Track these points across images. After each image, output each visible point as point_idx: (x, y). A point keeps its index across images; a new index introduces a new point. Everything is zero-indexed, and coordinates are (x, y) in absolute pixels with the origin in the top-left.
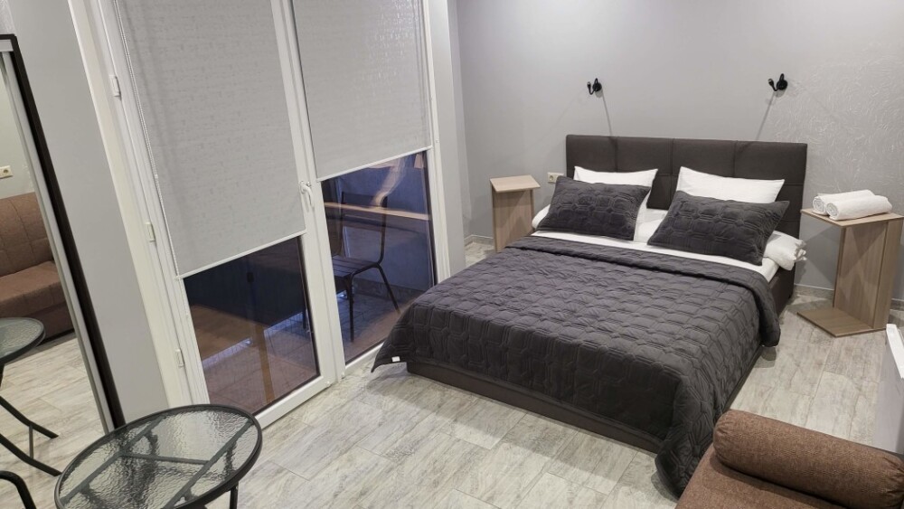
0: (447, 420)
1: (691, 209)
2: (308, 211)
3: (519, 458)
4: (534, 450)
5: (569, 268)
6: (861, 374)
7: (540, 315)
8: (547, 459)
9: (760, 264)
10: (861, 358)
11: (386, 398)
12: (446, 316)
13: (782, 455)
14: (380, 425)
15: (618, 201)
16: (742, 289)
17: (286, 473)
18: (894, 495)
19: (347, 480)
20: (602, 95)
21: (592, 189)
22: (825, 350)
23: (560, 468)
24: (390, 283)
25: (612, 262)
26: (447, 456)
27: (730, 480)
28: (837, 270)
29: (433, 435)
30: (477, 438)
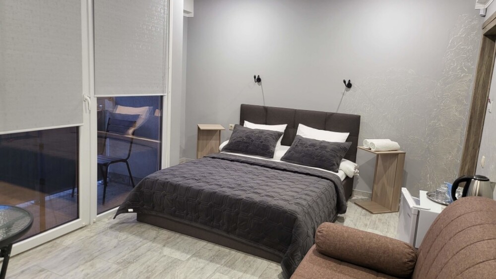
0: (159, 246)
1: (303, 143)
2: (86, 112)
3: (202, 265)
4: (211, 261)
5: (239, 167)
6: (386, 230)
7: (221, 185)
8: (218, 266)
9: (337, 172)
10: (386, 223)
11: (121, 233)
12: (165, 185)
13: (352, 243)
14: (115, 247)
15: (267, 137)
16: (328, 181)
17: (46, 272)
18: (410, 263)
19: (89, 276)
20: (261, 84)
21: (252, 131)
22: (368, 219)
23: (226, 270)
24: (133, 175)
25: (262, 166)
26: (157, 264)
27: (324, 260)
28: (374, 181)
29: (149, 253)
30: (177, 255)
